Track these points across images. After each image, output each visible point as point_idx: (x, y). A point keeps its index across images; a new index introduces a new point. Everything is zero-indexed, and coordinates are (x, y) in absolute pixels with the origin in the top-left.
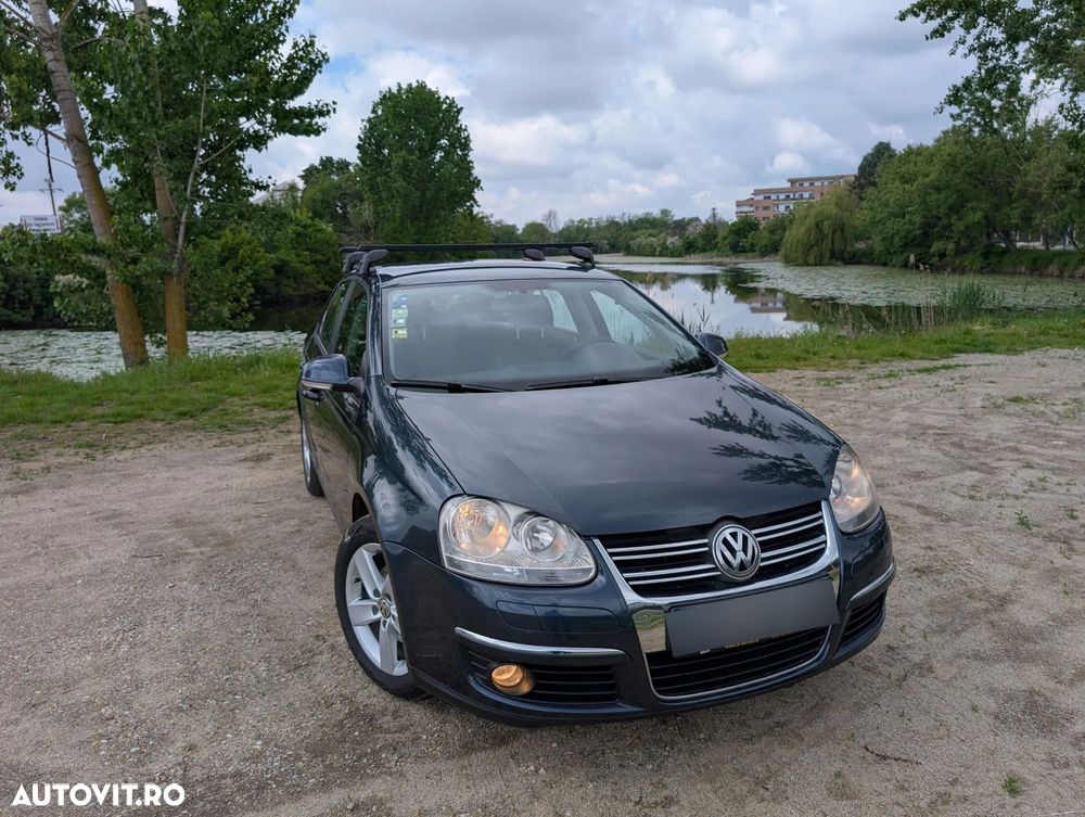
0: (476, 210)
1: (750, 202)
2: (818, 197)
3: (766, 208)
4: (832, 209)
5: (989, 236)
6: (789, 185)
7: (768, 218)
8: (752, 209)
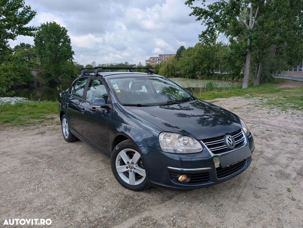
0: (73, 60)
1: (149, 61)
2: (166, 60)
3: (153, 62)
4: (171, 63)
5: (208, 70)
6: (159, 56)
7: (154, 65)
8: (150, 62)
